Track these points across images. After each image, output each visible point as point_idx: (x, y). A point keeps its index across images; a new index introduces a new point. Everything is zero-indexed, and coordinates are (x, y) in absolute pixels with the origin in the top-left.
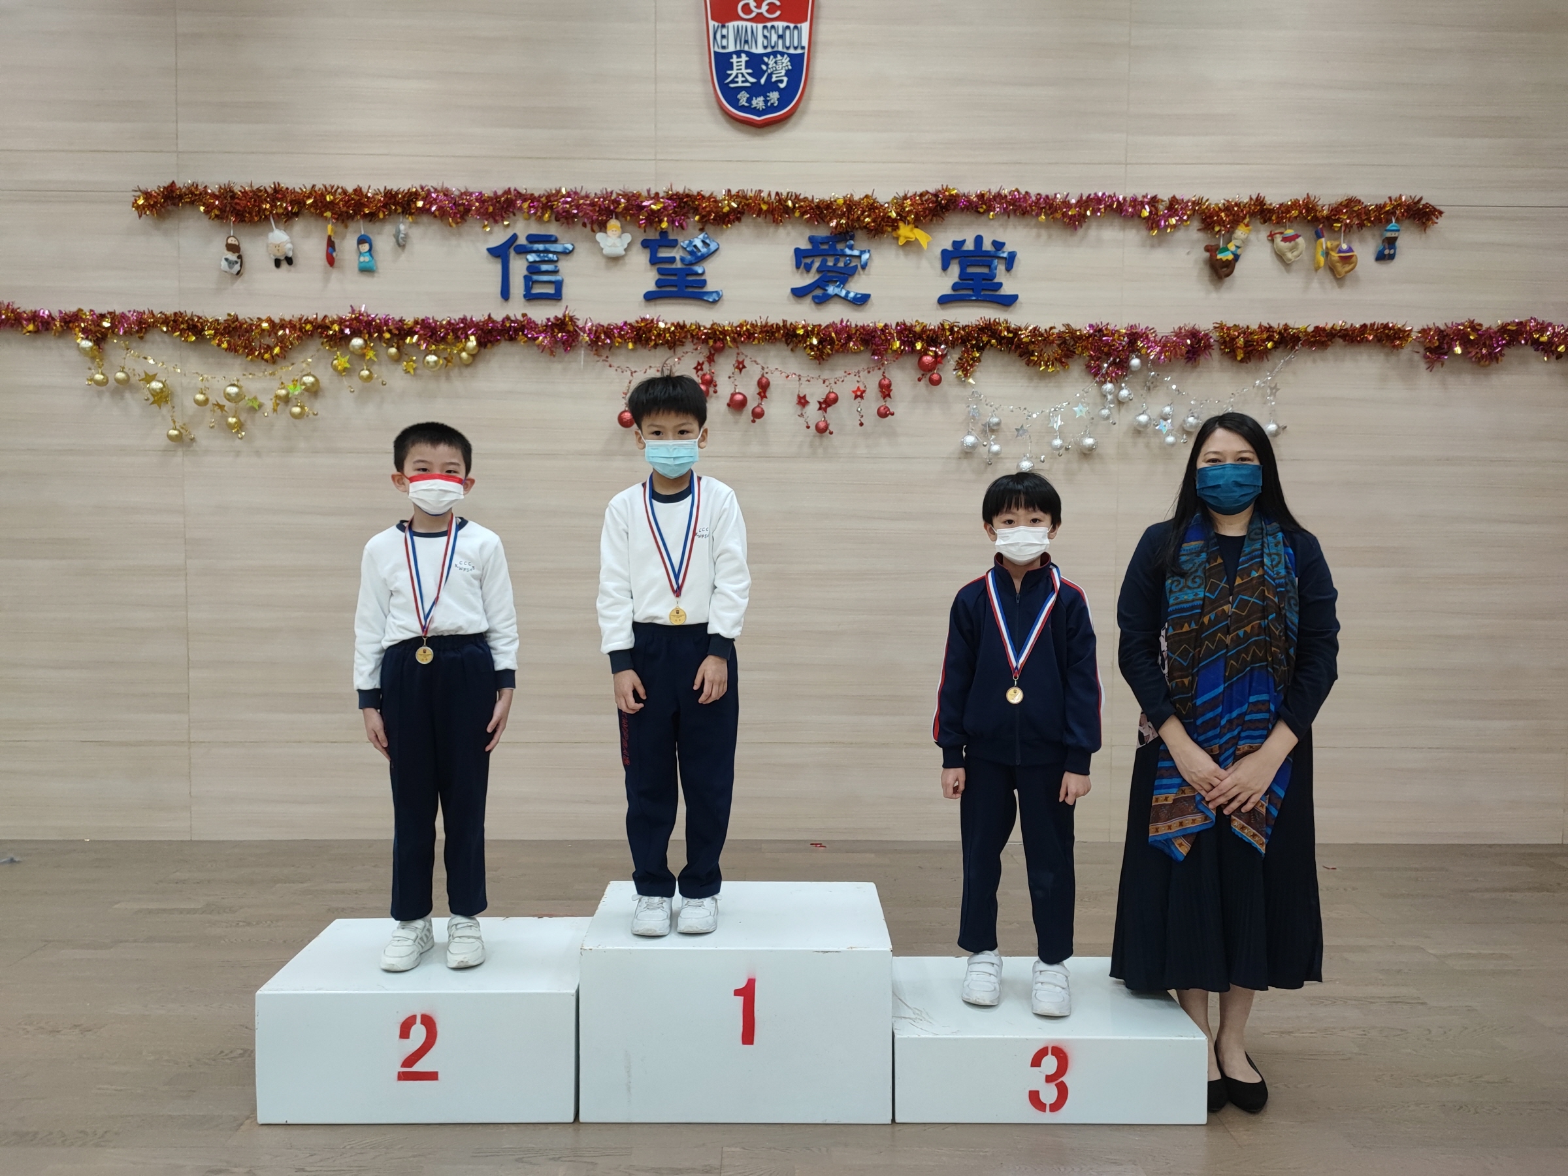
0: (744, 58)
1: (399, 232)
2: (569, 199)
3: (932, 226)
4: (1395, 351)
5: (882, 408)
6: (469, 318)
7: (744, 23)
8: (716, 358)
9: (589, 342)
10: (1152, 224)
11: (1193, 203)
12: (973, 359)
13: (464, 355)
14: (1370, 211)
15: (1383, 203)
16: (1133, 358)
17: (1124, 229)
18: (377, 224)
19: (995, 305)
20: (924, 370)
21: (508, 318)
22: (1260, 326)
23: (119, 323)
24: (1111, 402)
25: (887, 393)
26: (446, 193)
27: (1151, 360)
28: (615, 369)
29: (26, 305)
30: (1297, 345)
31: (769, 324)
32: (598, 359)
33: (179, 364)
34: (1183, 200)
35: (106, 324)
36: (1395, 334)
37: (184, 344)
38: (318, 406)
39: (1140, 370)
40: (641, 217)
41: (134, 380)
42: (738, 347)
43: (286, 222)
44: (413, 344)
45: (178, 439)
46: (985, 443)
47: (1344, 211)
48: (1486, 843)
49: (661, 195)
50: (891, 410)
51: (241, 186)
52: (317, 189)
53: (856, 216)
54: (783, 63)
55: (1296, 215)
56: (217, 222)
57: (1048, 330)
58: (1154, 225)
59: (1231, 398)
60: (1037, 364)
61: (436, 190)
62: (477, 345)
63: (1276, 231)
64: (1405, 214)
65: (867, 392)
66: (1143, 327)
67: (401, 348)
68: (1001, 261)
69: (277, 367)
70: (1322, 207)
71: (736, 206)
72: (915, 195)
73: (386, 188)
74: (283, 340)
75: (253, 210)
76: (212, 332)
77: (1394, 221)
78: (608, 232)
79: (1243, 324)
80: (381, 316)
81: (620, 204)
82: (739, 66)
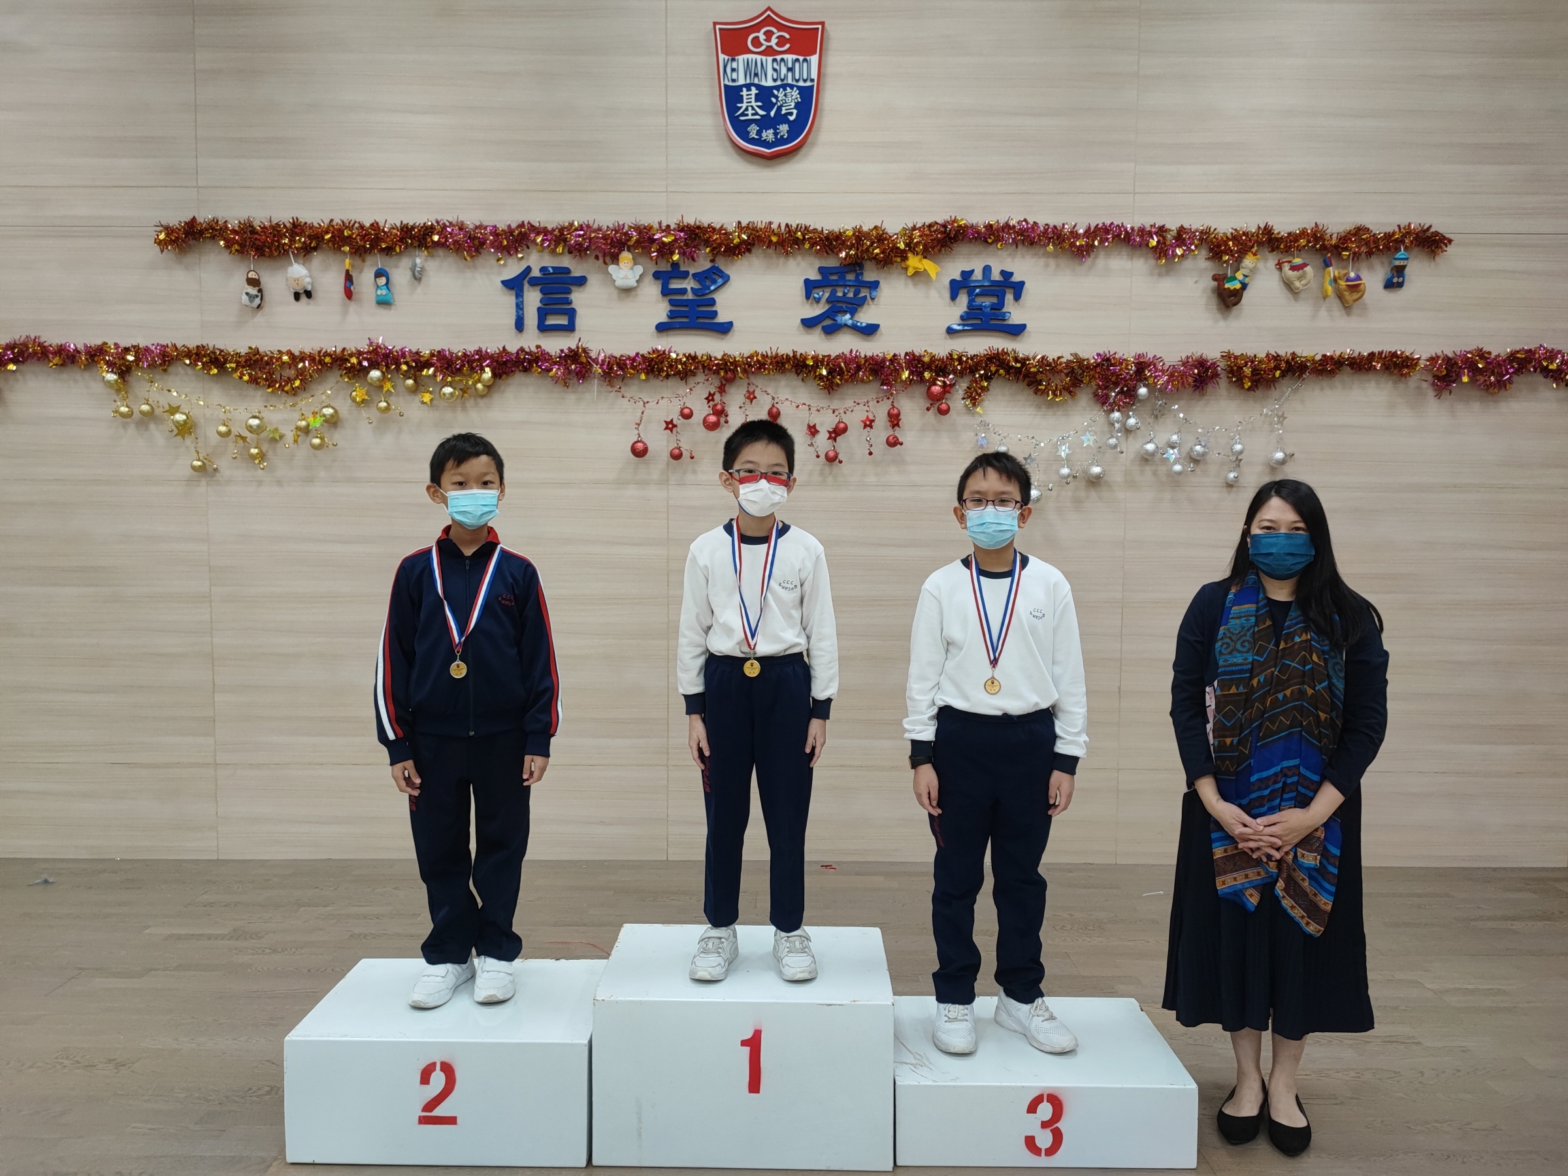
0: (754, 91)
1: (415, 265)
2: (582, 233)
3: (941, 256)
4: (1403, 379)
5: (891, 438)
6: (484, 350)
7: (754, 56)
8: (726, 388)
9: (602, 374)
10: (1160, 254)
11: (1202, 232)
12: (982, 388)
13: (479, 386)
14: (1379, 239)
15: (1392, 232)
16: (1141, 387)
17: (1132, 259)
18: (395, 257)
19: (1001, 334)
20: (932, 400)
21: (522, 349)
22: (1268, 355)
23: (143, 355)
24: (1118, 432)
25: (896, 422)
26: (461, 227)
27: (1158, 389)
28: (628, 399)
29: (53, 339)
30: (1304, 373)
31: (780, 355)
32: (611, 389)
33: (202, 396)
34: (1191, 229)
35: (130, 358)
36: (1403, 362)
37: (207, 376)
38: (338, 436)
39: (1148, 399)
40: (653, 250)
41: (158, 411)
42: (748, 378)
43: (304, 256)
44: (429, 376)
45: (202, 470)
47: (1353, 239)
48: (1491, 866)
49: (672, 228)
50: (900, 440)
51: (261, 221)
52: (334, 223)
53: (865, 247)
54: (792, 96)
55: (1304, 244)
56: (237, 257)
57: (1056, 359)
58: (1162, 255)
59: (1238, 426)
60: (1044, 393)
61: (451, 223)
62: (491, 377)
63: (1284, 260)
64: (1414, 242)
65: (876, 421)
66: (1150, 356)
67: (418, 380)
68: (1008, 290)
69: (297, 399)
70: (1331, 236)
71: (746, 238)
72: (924, 226)
73: (402, 222)
74: (303, 373)
75: (272, 244)
76: (233, 365)
77: (1402, 249)
78: (620, 264)
79: (1251, 353)
80: (398, 348)
81: (632, 237)
82: (749, 99)
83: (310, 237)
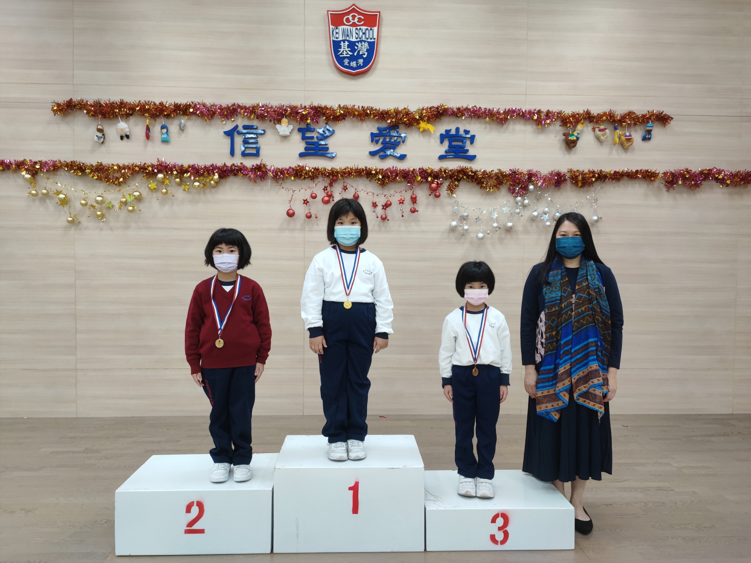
0: (347, 43)
1: (181, 123)
2: (263, 109)
3: (436, 123)
4: (652, 183)
5: (412, 208)
6: (215, 165)
7: (347, 27)
8: (333, 184)
9: (273, 177)
10: (538, 123)
11: (558, 113)
12: (455, 185)
13: (212, 182)
14: (639, 117)
15: (645, 114)
16: (530, 185)
17: (525, 125)
18: (171, 119)
19: (465, 160)
20: (432, 191)
21: (233, 165)
22: (589, 171)
23: (44, 166)
24: (520, 206)
25: (414, 201)
26: (204, 105)
27: (539, 186)
28: (285, 189)
30: (606, 179)
31: (359, 169)
32: (277, 184)
33: (73, 186)
34: (552, 112)
35: (38, 167)
36: (651, 175)
37: (75, 176)
38: (142, 206)
39: (534, 190)
40: (298, 117)
41: (51, 193)
42: (344, 179)
43: (126, 118)
44: (188, 177)
45: (72, 222)
46: (461, 225)
47: (627, 117)
48: (697, 413)
49: (307, 107)
50: (417, 209)
51: (105, 101)
52: (141, 102)
53: (400, 118)
54: (365, 46)
55: (605, 119)
56: (92, 118)
57: (490, 172)
58: (539, 123)
59: (576, 204)
60: (485, 188)
61: (199, 104)
62: (218, 178)
63: (596, 127)
64: (656, 119)
65: (405, 201)
66: (534, 171)
67: (182, 179)
68: (467, 139)
69: (121, 188)
70: (617, 115)
71: (343, 112)
72: (427, 108)
73: (175, 102)
74: (124, 175)
75: (110, 112)
76: (90, 171)
77: (650, 122)
78: (282, 124)
79: (581, 170)
80: (172, 163)
81: (288, 111)
82: (344, 47)
83: (129, 109)
